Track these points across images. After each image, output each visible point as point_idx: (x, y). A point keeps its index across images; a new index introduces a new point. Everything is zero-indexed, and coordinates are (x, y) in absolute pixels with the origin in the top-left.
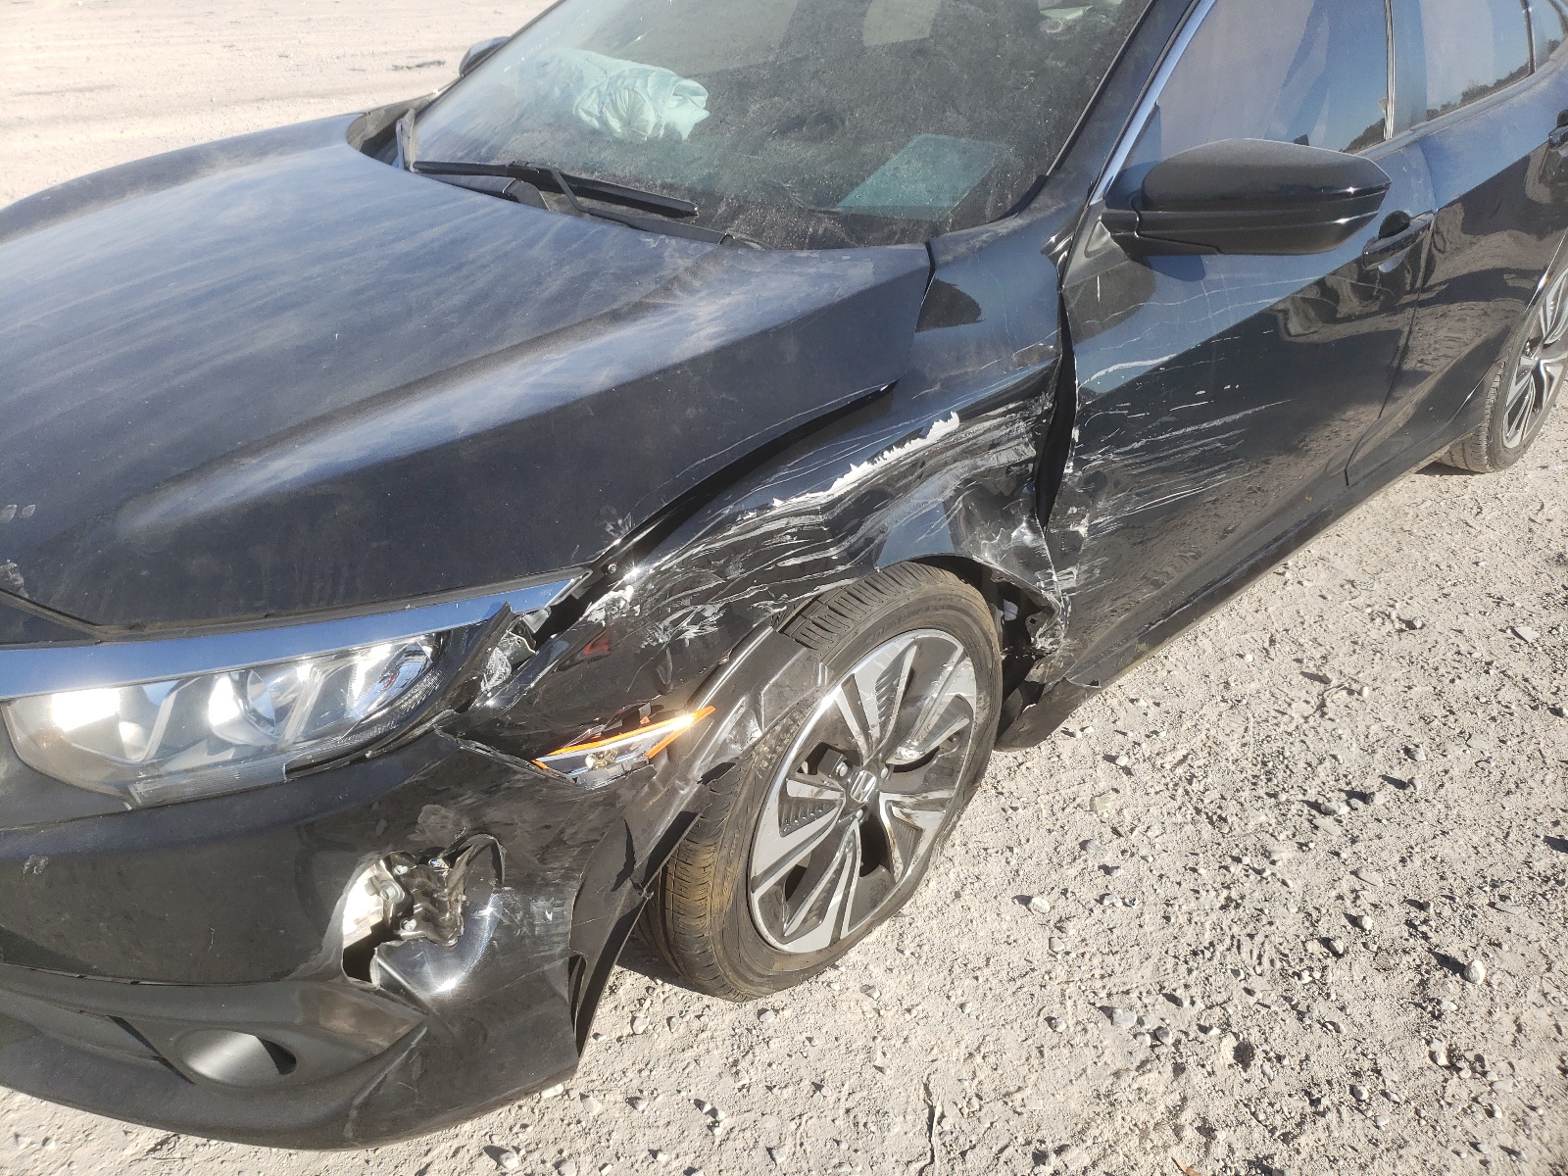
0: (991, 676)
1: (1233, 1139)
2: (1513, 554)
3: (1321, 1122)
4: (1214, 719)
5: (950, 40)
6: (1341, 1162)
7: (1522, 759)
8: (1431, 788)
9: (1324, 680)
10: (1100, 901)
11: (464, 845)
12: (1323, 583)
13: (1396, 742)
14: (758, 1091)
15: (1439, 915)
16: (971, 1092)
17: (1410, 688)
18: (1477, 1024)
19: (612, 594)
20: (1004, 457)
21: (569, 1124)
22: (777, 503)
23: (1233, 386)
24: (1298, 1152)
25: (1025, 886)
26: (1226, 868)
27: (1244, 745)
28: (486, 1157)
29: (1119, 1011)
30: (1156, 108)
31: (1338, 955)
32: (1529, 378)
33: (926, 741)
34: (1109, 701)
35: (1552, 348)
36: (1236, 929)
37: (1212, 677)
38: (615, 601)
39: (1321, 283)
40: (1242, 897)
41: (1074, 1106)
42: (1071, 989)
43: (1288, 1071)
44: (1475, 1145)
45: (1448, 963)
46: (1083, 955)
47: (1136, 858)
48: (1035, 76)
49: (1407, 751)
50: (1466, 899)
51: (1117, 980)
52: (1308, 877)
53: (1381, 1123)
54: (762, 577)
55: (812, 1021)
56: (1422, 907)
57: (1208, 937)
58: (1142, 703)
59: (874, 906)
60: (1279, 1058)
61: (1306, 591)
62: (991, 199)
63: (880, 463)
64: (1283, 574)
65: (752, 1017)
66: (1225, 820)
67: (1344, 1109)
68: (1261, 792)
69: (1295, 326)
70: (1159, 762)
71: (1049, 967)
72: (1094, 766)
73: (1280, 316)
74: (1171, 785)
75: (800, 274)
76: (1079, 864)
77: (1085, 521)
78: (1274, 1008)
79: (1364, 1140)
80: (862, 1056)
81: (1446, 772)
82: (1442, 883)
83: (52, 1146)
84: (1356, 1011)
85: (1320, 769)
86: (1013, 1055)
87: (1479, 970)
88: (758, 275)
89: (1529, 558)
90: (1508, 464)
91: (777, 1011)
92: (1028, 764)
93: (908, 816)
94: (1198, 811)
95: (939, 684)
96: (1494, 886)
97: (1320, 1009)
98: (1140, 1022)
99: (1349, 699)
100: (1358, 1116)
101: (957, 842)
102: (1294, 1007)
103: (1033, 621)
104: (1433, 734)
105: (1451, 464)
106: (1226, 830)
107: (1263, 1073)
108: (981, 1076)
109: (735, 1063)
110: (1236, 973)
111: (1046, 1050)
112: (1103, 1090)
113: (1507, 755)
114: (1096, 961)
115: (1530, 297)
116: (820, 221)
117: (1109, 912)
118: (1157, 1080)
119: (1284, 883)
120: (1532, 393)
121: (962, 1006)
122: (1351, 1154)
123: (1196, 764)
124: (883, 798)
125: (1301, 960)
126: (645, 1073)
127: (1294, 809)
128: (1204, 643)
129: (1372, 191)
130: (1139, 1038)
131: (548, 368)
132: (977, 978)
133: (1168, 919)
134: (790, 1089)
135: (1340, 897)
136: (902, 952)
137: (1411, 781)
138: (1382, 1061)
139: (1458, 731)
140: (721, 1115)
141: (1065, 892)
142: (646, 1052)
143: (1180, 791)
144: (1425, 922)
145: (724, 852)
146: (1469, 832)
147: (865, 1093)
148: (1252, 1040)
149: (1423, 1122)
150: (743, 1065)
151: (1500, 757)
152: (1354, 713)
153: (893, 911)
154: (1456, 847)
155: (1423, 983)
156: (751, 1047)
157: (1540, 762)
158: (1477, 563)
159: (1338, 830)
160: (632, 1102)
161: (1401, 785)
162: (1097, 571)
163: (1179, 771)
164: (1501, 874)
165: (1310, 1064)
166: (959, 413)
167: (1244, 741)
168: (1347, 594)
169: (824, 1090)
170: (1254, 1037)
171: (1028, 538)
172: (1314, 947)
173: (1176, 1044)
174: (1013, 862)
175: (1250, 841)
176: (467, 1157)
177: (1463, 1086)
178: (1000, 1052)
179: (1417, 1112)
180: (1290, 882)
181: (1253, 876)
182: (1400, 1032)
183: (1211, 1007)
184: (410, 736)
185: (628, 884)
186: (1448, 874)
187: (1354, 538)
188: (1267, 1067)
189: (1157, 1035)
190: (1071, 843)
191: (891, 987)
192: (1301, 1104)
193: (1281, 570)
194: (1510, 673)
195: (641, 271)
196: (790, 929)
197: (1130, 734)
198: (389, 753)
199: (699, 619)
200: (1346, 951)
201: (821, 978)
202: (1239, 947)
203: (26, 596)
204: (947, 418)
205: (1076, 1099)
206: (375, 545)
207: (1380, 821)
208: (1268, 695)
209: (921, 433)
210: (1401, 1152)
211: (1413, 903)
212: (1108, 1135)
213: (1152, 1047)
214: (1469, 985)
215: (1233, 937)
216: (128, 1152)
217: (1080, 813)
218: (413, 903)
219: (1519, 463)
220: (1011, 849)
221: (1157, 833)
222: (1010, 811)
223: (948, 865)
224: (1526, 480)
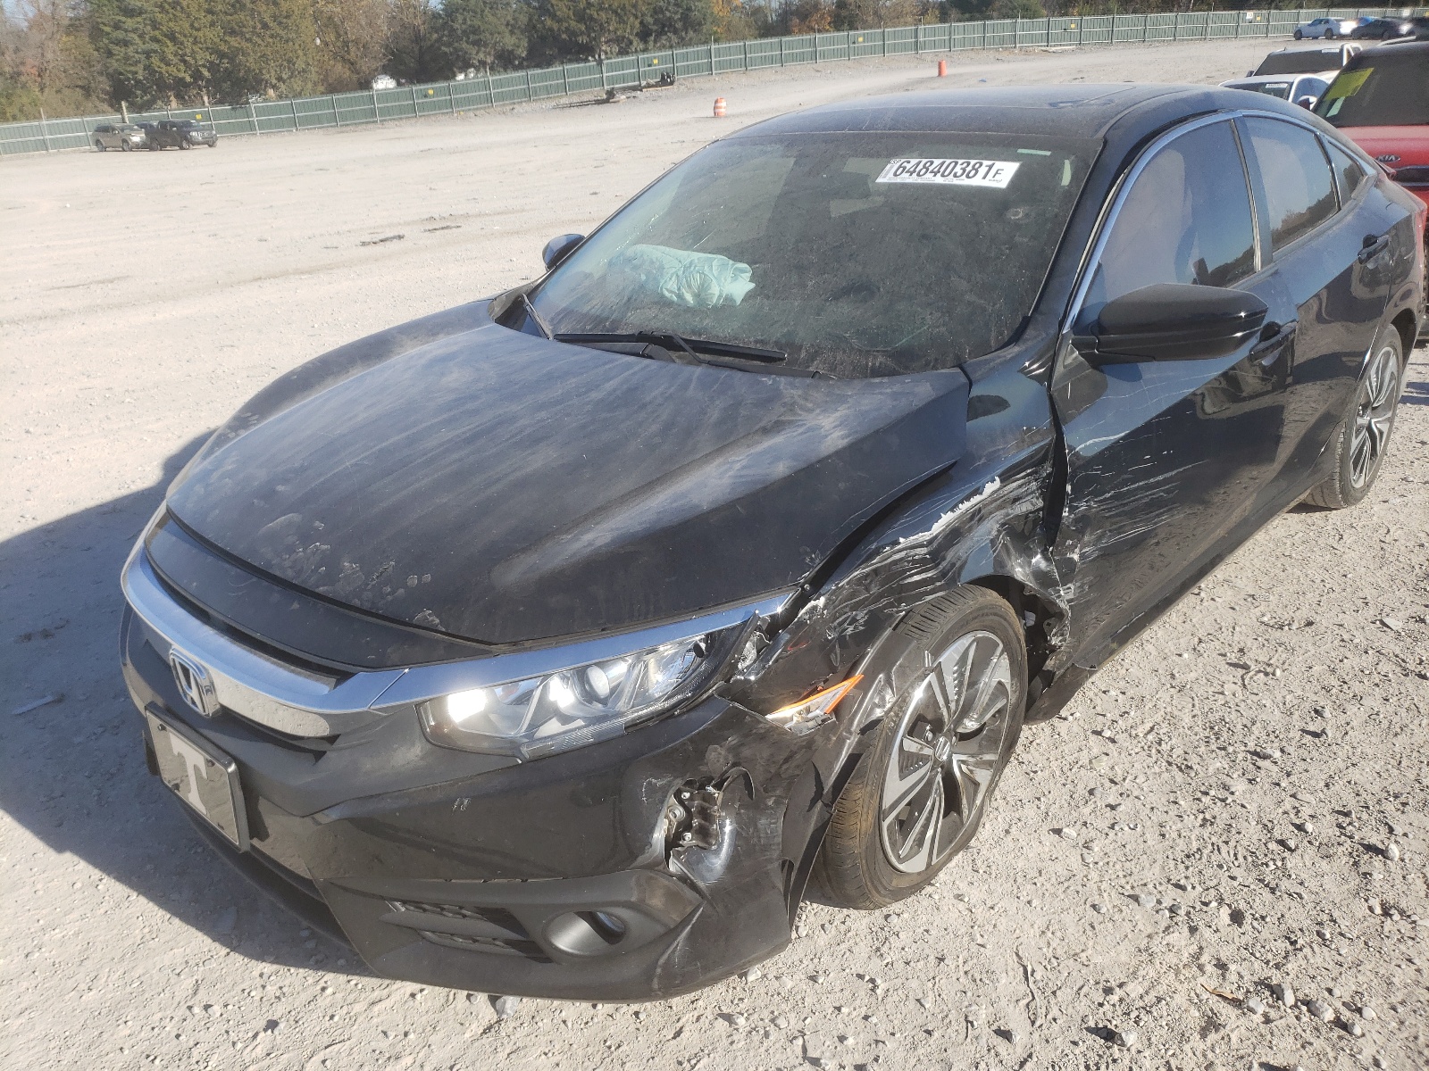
0: (1020, 666)
1: (1241, 970)
2: (1372, 567)
3: (1300, 955)
4: (1168, 700)
5: (944, 228)
6: (1319, 978)
7: (1403, 712)
8: (1339, 735)
9: (1246, 667)
10: (1112, 827)
11: (727, 775)
12: (1230, 598)
13: (1307, 705)
14: (900, 966)
15: (1359, 819)
16: (1050, 955)
17: (1310, 668)
18: (1398, 886)
19: (812, 603)
20: (1023, 508)
21: (772, 996)
22: (902, 540)
23: (1169, 452)
24: (1288, 974)
25: (1054, 822)
26: (1199, 799)
27: (1194, 716)
28: (720, 1020)
29: (1143, 896)
30: (1100, 265)
31: (1290, 849)
32: (1365, 433)
33: (982, 715)
34: (1087, 693)
35: (1380, 409)
36: (1214, 839)
37: (1160, 671)
38: (815, 608)
39: (1225, 375)
40: (1214, 818)
41: (1124, 958)
42: (1104, 886)
43: (1271, 925)
44: (1410, 960)
45: (1370, 848)
46: (1108, 863)
47: (1131, 797)
48: (1010, 249)
49: (1316, 711)
50: (1378, 807)
51: (1136, 878)
52: (1259, 801)
53: (1342, 952)
54: (890, 592)
55: (924, 919)
56: (1347, 814)
57: (1195, 846)
58: (1113, 693)
59: (951, 842)
60: (1263, 918)
61: (1218, 605)
62: (993, 334)
63: (958, 512)
64: (1198, 594)
65: (881, 921)
66: (1191, 768)
67: (1314, 945)
68: (1214, 747)
69: (1209, 408)
70: (1134, 733)
71: (1085, 873)
72: (1086, 738)
73: (1199, 399)
74: (1146, 748)
75: (881, 393)
76: (1091, 806)
77: (1077, 550)
78: (1252, 887)
79: (1331, 963)
80: (966, 938)
81: (1348, 724)
82: (1358, 798)
83: (412, 1036)
84: (1312, 884)
85: (1254, 728)
86: (1072, 930)
87: (1395, 851)
88: (851, 396)
89: (1385, 568)
90: (1357, 500)
91: (899, 915)
92: (1038, 741)
93: (971, 771)
94: (1170, 764)
95: (989, 671)
96: (1396, 797)
97: (1285, 884)
98: (1159, 902)
99: (1266, 679)
100: (1325, 949)
101: (998, 797)
102: (1267, 886)
103: (1049, 624)
104: (1334, 698)
105: (1313, 503)
106: (1193, 774)
107: (1253, 928)
108: (1054, 944)
109: (878, 949)
110: (1220, 866)
111: (1095, 925)
112: (1142, 947)
113: (1391, 710)
114: (1118, 866)
115: (1359, 372)
116: (875, 357)
117: (1120, 834)
118: (1180, 937)
119: (1243, 806)
120: (1368, 444)
121: (1029, 902)
122: (1324, 972)
123: (1161, 732)
124: (955, 758)
125: (1266, 855)
126: (816, 961)
127: (1240, 756)
128: (1149, 647)
129: (1256, 314)
130: (1161, 912)
131: (738, 466)
132: (1035, 884)
133: (1163, 836)
134: (922, 962)
135: (1285, 813)
136: (977, 871)
137: (1323, 731)
138: (1336, 914)
139: (1351, 695)
140: (879, 981)
141: (1085, 824)
142: (812, 947)
143: (1154, 751)
144: (1350, 824)
145: (869, 788)
146: (1371, 763)
147: (975, 961)
148: (1241, 907)
149: (1371, 949)
150: (884, 949)
151: (1385, 711)
152: (1271, 688)
153: (964, 845)
154: (1364, 774)
155: (1356, 864)
156: (886, 939)
157: (1416, 712)
158: (1345, 576)
159: (1276, 769)
160: (813, 979)
161: (1315, 735)
162: (1086, 587)
163: (1150, 737)
164: (1399, 789)
165: (1286, 919)
166: (999, 476)
167: (1193, 713)
168: (1250, 605)
169: (946, 961)
170: (1242, 906)
171: (1043, 565)
172: (1273, 846)
173: (1188, 914)
174: (1043, 807)
175: (1213, 781)
176: (707, 1021)
177: (1396, 924)
178: (1064, 929)
179: (1366, 943)
180: (1247, 805)
181: (1219, 803)
182: (1345, 895)
183: (1207, 889)
184: (700, 700)
185: (819, 804)
186: (1362, 791)
187: (1248, 564)
188: (1255, 924)
189: (1173, 910)
190: (1081, 791)
191: (975, 895)
192: (1284, 945)
193: (1196, 591)
194: (1383, 651)
195: (770, 400)
196: (902, 853)
197: (1109, 715)
198: (688, 711)
199: (854, 620)
200: (1297, 847)
201: (923, 892)
202: (1219, 850)
203: (444, 630)
204: (993, 481)
205: (1124, 954)
206: (667, 580)
207: (1304, 760)
208: (1205, 681)
209: (978, 491)
210: (1359, 968)
211: (1339, 812)
212: (1152, 974)
213: (1171, 918)
214: (1388, 862)
215: (1213, 844)
216: (467, 1035)
217: (1083, 771)
218: (692, 819)
219: (1365, 499)
220: (1039, 799)
221: (1143, 780)
222: (1032, 774)
223: (996, 813)
224: (1372, 512)
